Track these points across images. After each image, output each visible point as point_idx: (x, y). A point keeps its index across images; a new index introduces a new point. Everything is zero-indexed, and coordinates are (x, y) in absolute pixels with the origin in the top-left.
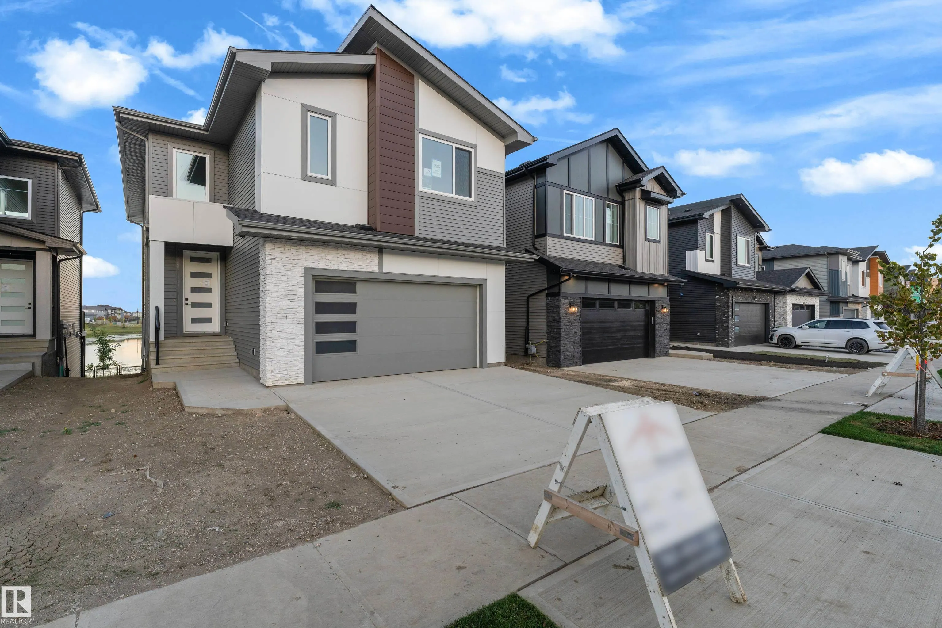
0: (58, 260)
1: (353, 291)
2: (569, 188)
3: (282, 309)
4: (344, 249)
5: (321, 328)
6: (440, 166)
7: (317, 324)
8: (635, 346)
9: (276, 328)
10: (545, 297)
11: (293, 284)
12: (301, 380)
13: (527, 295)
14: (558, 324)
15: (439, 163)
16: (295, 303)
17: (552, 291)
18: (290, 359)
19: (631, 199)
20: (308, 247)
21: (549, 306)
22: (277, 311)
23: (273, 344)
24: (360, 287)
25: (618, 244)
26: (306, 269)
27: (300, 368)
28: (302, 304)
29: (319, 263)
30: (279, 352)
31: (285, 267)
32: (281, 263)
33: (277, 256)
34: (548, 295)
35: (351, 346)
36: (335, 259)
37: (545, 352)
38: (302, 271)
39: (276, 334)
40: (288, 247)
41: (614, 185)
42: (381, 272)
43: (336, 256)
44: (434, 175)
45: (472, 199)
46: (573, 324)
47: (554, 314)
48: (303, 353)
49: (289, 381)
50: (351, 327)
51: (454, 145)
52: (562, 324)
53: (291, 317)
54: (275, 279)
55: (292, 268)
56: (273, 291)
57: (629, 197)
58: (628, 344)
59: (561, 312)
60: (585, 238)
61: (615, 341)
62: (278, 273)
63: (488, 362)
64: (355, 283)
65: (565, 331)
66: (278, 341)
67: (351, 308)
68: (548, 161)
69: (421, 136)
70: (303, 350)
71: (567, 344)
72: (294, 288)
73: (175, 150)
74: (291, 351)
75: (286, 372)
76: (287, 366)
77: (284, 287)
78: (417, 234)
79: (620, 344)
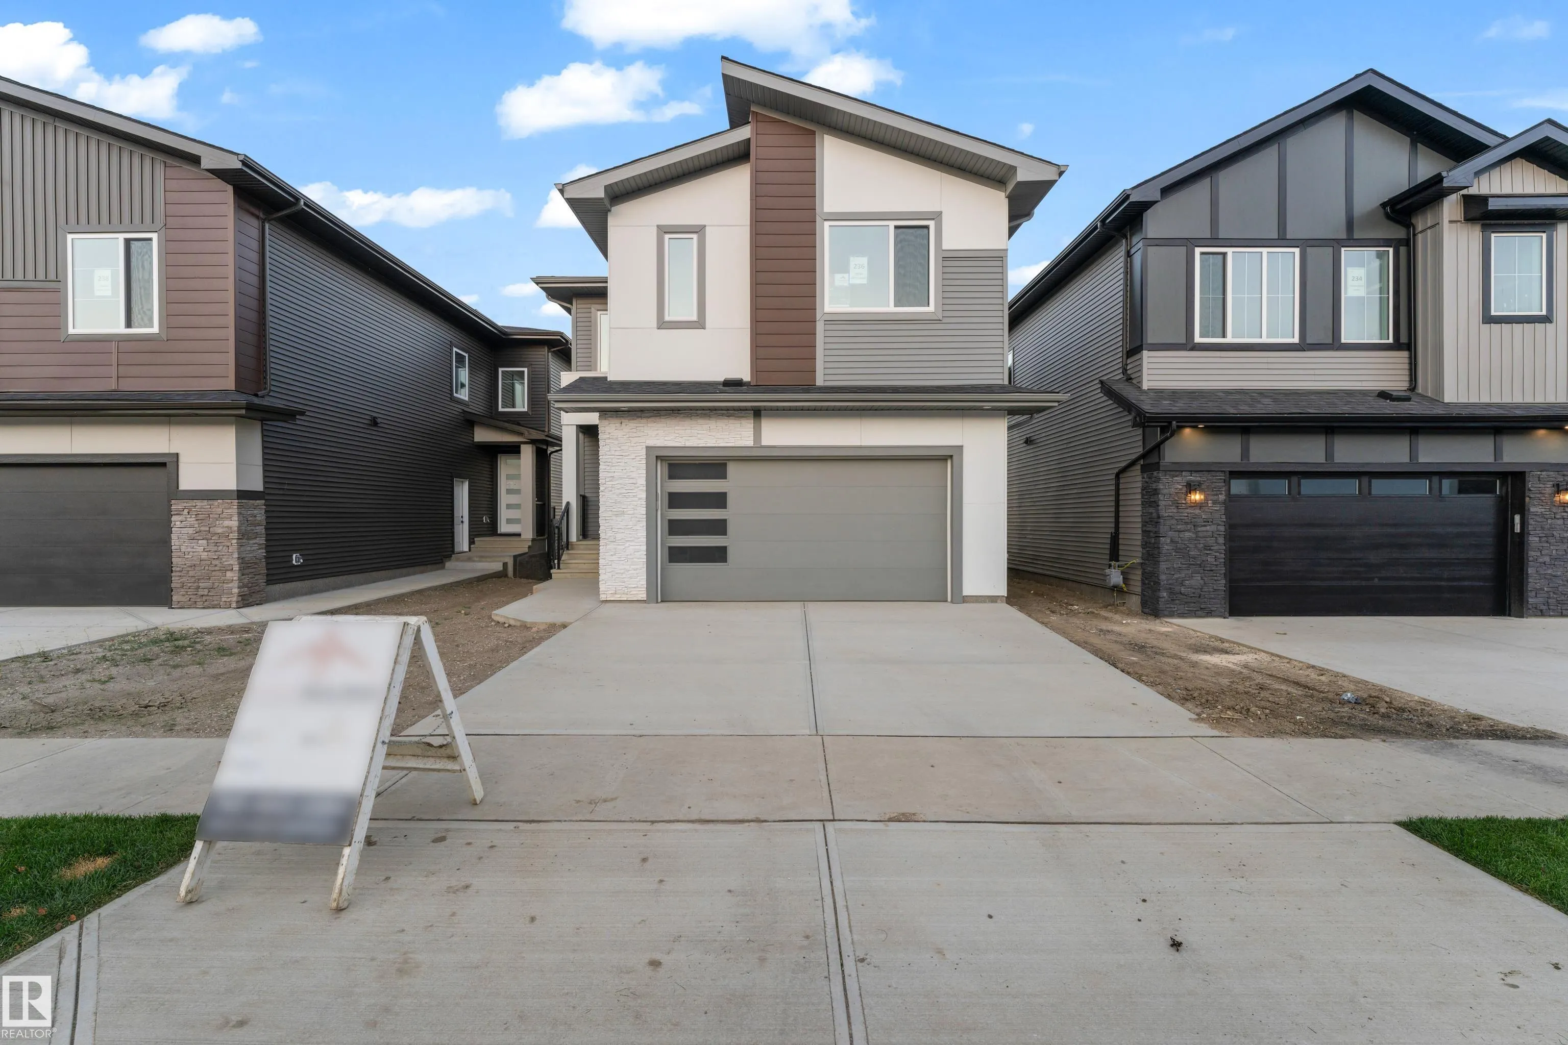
0: (549, 452)
1: (723, 475)
2: (1214, 240)
3: (619, 502)
4: (701, 417)
5: (675, 528)
6: (866, 265)
7: (671, 522)
8: (1443, 583)
9: (611, 527)
10: (1139, 473)
11: (632, 469)
12: (643, 596)
13: (1116, 471)
14: (1156, 527)
15: (864, 261)
16: (634, 494)
17: (1149, 461)
18: (627, 567)
19: (1429, 228)
20: (649, 420)
21: (1144, 492)
22: (612, 505)
23: (608, 547)
24: (732, 468)
25: (1391, 340)
26: (648, 448)
27: (641, 580)
28: (644, 495)
29: (666, 438)
30: (614, 558)
31: (623, 448)
32: (616, 442)
33: (612, 434)
34: (1144, 469)
35: (719, 555)
36: (688, 431)
37: (1139, 584)
38: (644, 452)
39: (611, 535)
40: (625, 421)
41: (1378, 204)
42: (758, 445)
43: (689, 428)
44: (853, 281)
45: (931, 308)
46: (1199, 529)
47: (1150, 506)
48: (645, 560)
49: (627, 596)
50: (719, 527)
51: (892, 224)
52: (1163, 529)
53: (629, 512)
54: (608, 464)
55: (631, 449)
56: (607, 479)
57: (1426, 223)
58: (1412, 579)
59: (1162, 503)
60: (1264, 340)
61: (1362, 569)
62: (613, 456)
63: (965, 593)
64: (725, 464)
65: (1172, 541)
66: (615, 544)
67: (719, 500)
68: (1132, 199)
69: (827, 224)
70: (645, 557)
71: (1180, 570)
72: (634, 475)
73: (599, 313)
74: (629, 557)
75: (623, 584)
76: (624, 576)
77: (622, 474)
78: (819, 382)
79: (1380, 579)
